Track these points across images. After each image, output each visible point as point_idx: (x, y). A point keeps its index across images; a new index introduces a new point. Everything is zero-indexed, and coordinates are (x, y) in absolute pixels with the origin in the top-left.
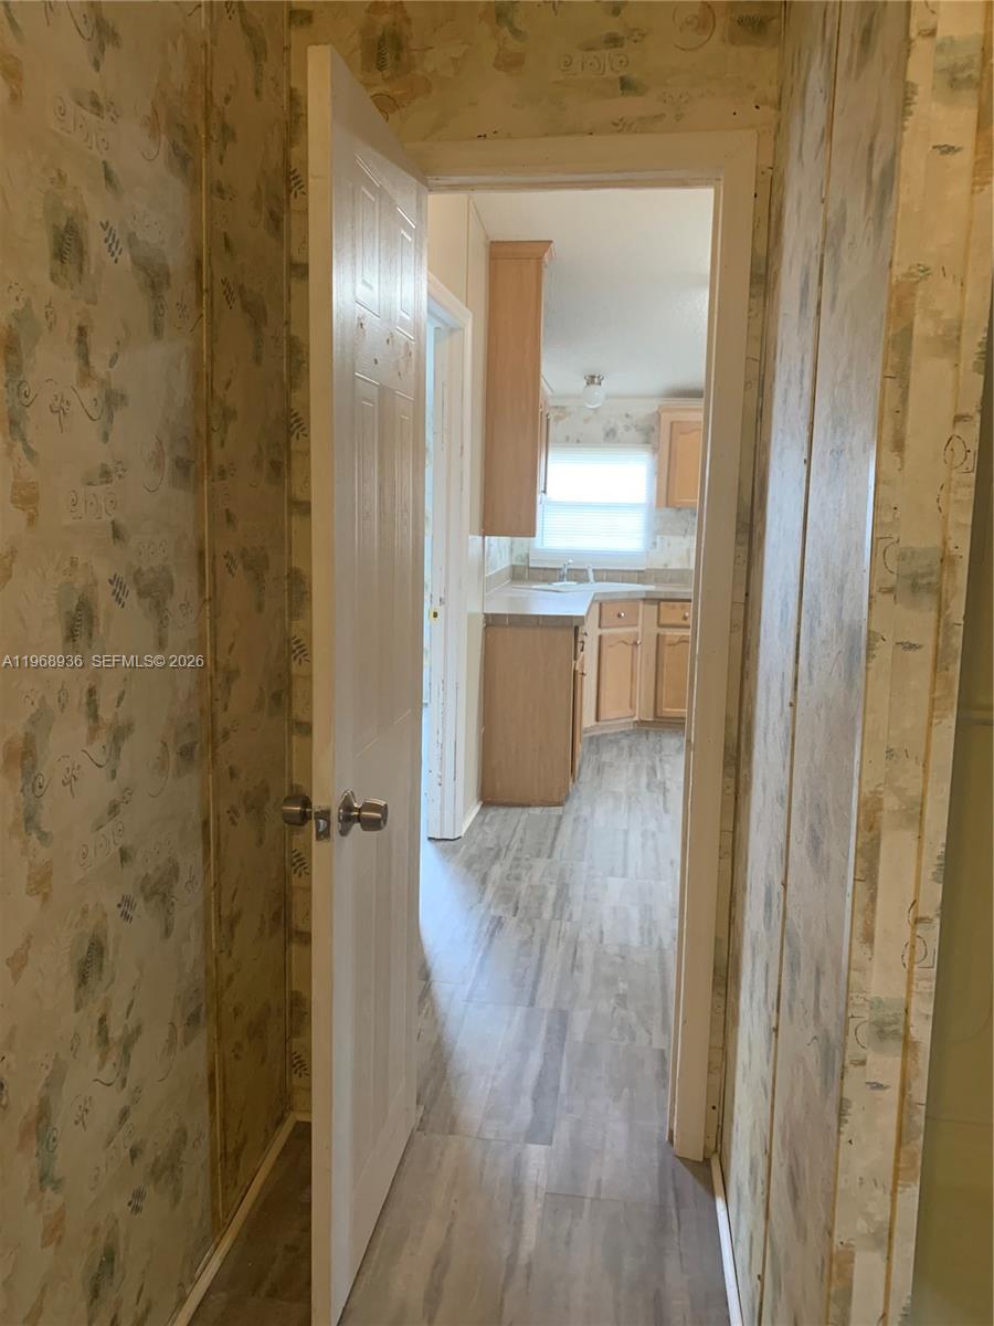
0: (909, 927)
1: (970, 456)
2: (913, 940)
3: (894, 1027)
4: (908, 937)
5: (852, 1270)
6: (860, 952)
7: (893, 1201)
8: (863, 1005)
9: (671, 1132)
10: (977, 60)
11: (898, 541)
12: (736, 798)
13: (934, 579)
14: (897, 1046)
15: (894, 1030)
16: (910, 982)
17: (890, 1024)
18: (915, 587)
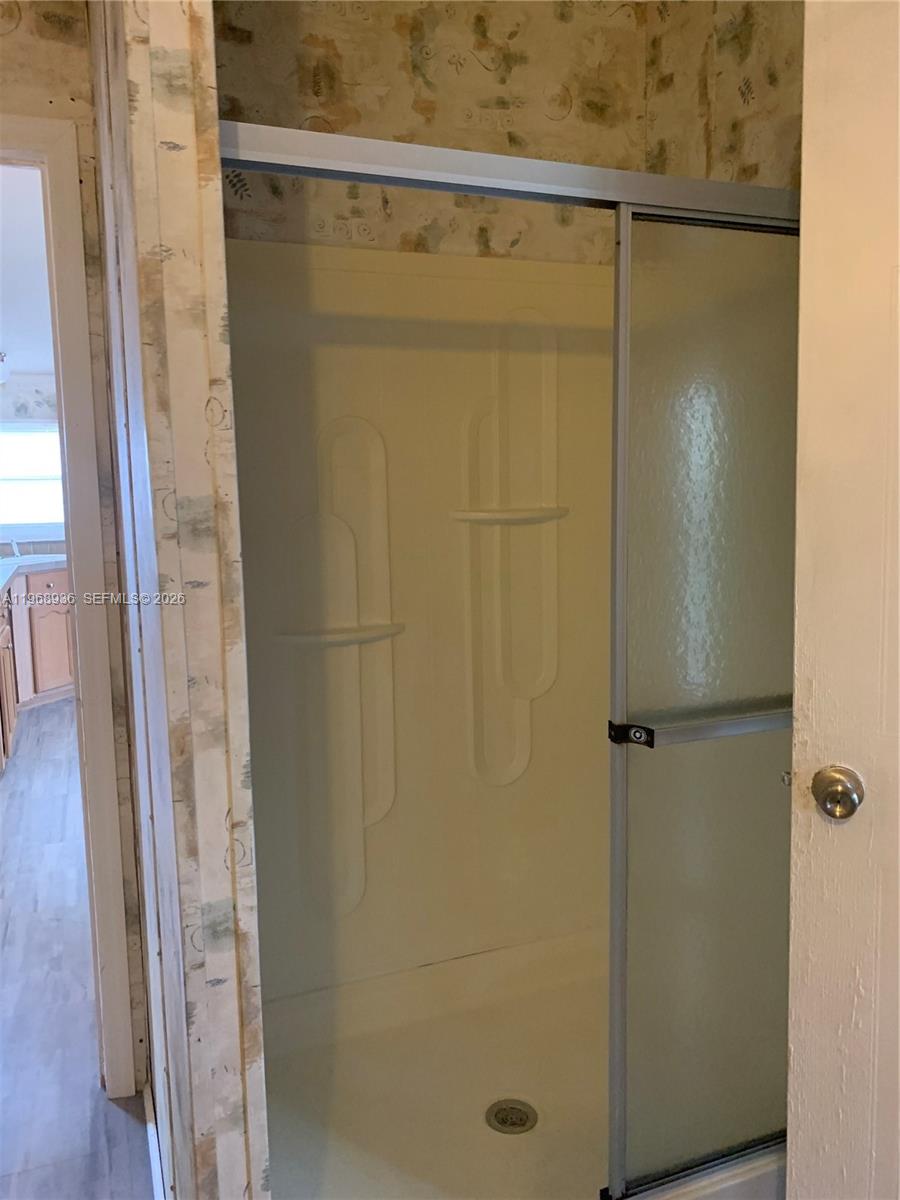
0: (227, 833)
1: (227, 414)
2: (232, 845)
3: (226, 925)
4: (227, 843)
5: (215, 1154)
6: (187, 866)
7: (243, 1080)
8: (195, 913)
9: (103, 1078)
10: (189, 71)
11: (175, 491)
12: (129, 746)
13: (211, 524)
14: (229, 942)
15: (223, 929)
16: (234, 882)
17: (220, 924)
18: (195, 532)
